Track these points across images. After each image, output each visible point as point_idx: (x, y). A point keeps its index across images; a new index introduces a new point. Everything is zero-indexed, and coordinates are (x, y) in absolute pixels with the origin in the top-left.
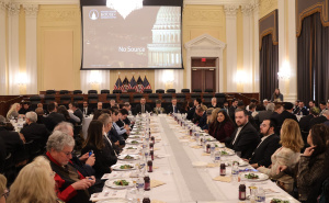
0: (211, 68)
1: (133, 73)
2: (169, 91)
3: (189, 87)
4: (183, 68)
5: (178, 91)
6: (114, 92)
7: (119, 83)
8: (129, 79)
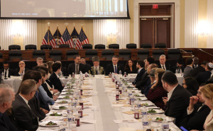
0: (165, 17)
1: (66, 24)
2: (111, 46)
3: (136, 41)
4: (128, 17)
5: (123, 46)
6: (42, 48)
7: (48, 36)
8: (62, 32)
